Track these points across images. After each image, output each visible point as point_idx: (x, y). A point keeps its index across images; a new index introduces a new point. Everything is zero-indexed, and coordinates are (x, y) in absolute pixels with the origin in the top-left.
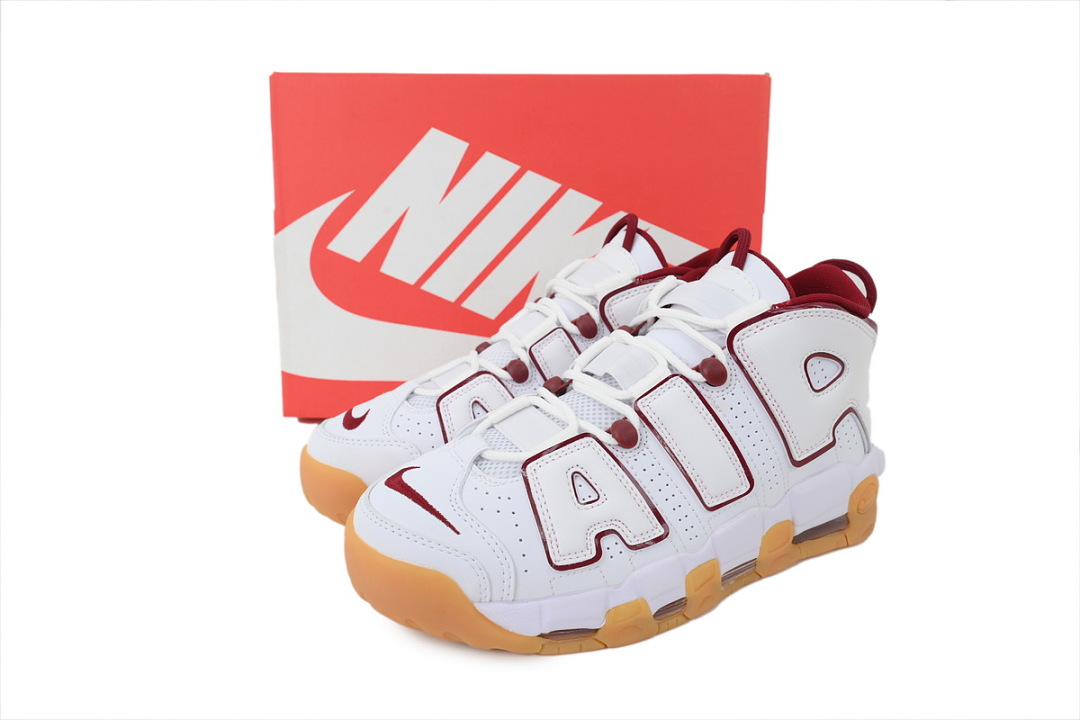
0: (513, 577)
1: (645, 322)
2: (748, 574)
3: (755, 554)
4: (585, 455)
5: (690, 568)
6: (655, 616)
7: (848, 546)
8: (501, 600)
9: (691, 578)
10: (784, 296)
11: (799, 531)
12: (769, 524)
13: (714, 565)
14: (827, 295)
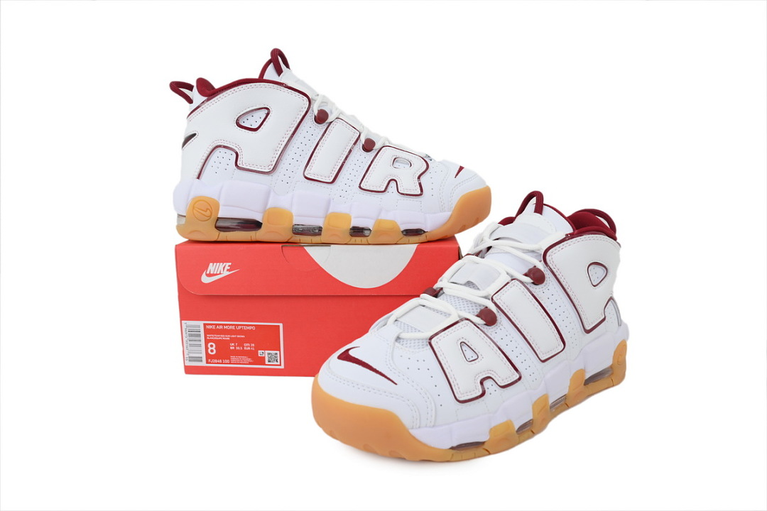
0: (434, 410)
1: (481, 251)
2: (562, 405)
3: (565, 391)
4: (465, 331)
5: (535, 399)
6: (517, 431)
7: (613, 386)
8: (426, 426)
9: (535, 405)
10: (569, 229)
11: (588, 376)
12: (573, 372)
13: (545, 398)
14: (596, 227)
